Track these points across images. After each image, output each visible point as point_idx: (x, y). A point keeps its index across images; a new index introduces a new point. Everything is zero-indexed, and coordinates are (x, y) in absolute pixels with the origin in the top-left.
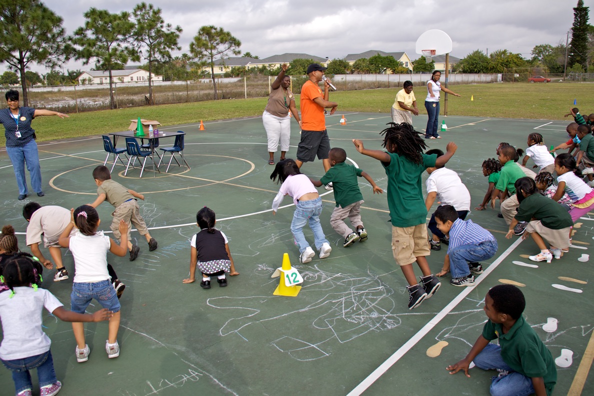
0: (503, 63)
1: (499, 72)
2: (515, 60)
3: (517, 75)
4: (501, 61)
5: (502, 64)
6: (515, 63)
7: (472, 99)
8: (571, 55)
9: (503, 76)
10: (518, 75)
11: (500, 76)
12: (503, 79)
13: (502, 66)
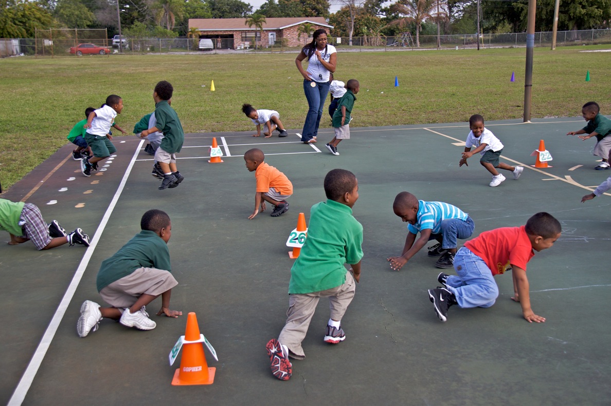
0: (17, 19)
1: (12, 36)
2: (38, 15)
3: (48, 43)
4: (11, 15)
5: (13, 20)
6: (39, 19)
7: (213, 89)
8: (126, 9)
9: (21, 42)
10: (51, 43)
11: (15, 43)
12: (23, 50)
13: (15, 24)
